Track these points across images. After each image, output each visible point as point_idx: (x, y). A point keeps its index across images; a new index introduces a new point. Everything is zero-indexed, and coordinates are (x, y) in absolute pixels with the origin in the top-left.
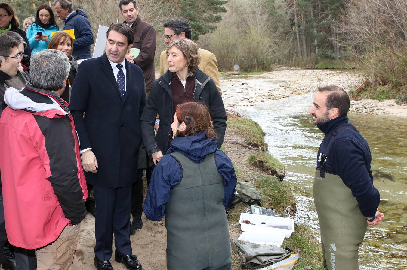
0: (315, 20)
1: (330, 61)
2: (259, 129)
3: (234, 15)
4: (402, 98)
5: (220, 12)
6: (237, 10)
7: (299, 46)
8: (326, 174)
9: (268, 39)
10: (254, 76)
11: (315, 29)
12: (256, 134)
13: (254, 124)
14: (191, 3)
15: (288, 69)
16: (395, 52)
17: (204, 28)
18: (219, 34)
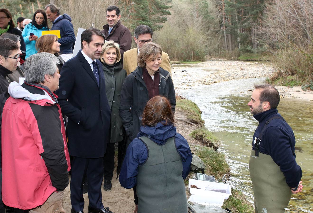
0: (239, 23)
1: (250, 54)
2: (197, 108)
3: (176, 17)
4: (306, 86)
5: (165, 14)
6: (179, 13)
7: (226, 42)
8: (260, 154)
9: (203, 36)
10: (191, 65)
11: (239, 29)
12: (196, 113)
13: (194, 104)
14: (144, 7)
15: (217, 60)
16: (301, 50)
17: (154, 27)
18: (164, 31)
